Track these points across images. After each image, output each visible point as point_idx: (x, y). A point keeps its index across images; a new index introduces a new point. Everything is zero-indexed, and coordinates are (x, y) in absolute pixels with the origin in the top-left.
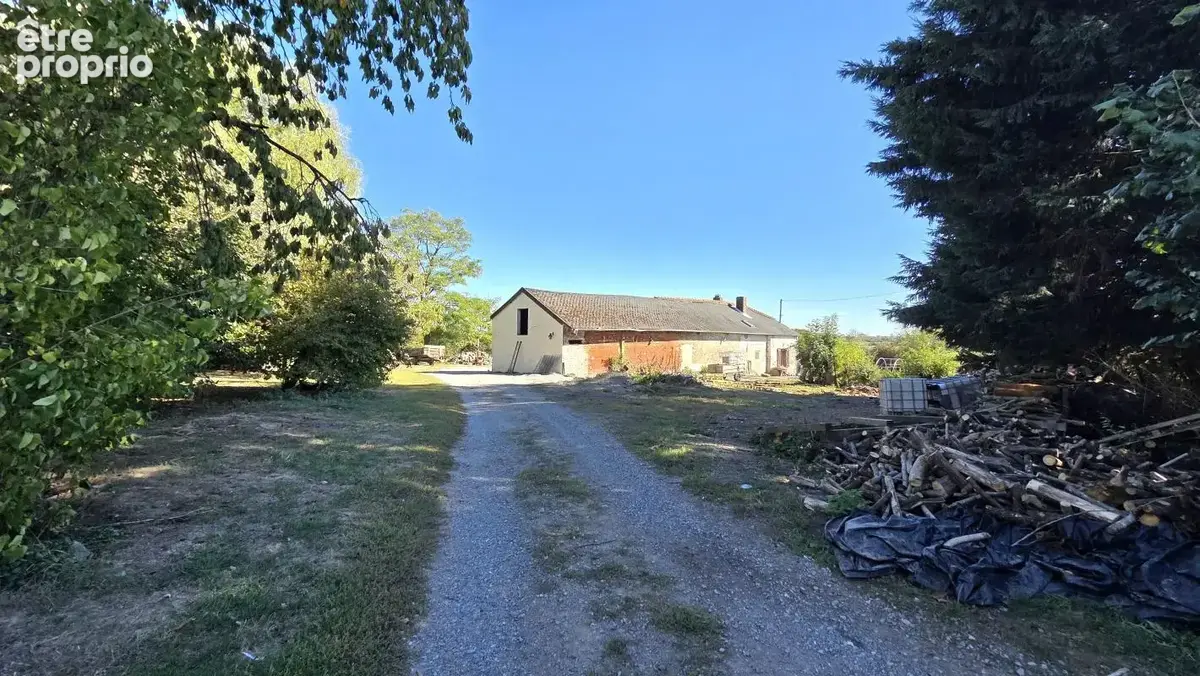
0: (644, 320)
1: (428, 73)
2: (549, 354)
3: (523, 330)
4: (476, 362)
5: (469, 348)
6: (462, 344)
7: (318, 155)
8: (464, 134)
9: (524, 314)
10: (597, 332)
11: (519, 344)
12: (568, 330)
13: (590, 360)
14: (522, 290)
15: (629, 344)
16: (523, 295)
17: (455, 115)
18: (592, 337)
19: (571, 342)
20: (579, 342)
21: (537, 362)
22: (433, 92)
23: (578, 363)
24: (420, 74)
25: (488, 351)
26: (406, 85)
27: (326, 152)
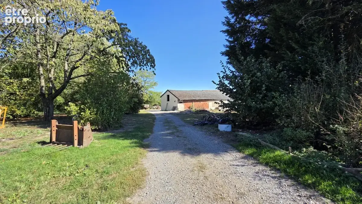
0: (198, 96)
1: (150, 66)
2: (175, 106)
3: (168, 100)
4: (157, 109)
5: (155, 105)
6: (153, 104)
7: (133, 76)
8: (155, 74)
9: (168, 96)
10: (186, 100)
11: (167, 103)
12: (179, 100)
13: (185, 107)
14: (168, 90)
15: (195, 103)
16: (168, 91)
17: (153, 72)
18: (185, 101)
19: (180, 103)
20: (182, 103)
21: (172, 108)
22: (150, 69)
23: (181, 108)
24: (148, 66)
25: (160, 105)
26: (146, 67)
27: (134, 76)
